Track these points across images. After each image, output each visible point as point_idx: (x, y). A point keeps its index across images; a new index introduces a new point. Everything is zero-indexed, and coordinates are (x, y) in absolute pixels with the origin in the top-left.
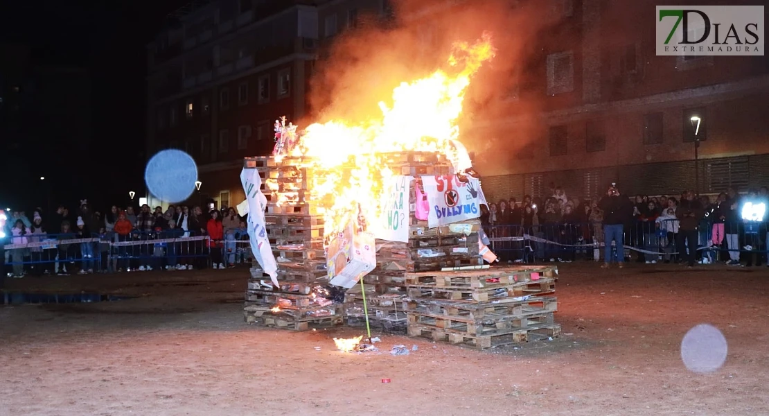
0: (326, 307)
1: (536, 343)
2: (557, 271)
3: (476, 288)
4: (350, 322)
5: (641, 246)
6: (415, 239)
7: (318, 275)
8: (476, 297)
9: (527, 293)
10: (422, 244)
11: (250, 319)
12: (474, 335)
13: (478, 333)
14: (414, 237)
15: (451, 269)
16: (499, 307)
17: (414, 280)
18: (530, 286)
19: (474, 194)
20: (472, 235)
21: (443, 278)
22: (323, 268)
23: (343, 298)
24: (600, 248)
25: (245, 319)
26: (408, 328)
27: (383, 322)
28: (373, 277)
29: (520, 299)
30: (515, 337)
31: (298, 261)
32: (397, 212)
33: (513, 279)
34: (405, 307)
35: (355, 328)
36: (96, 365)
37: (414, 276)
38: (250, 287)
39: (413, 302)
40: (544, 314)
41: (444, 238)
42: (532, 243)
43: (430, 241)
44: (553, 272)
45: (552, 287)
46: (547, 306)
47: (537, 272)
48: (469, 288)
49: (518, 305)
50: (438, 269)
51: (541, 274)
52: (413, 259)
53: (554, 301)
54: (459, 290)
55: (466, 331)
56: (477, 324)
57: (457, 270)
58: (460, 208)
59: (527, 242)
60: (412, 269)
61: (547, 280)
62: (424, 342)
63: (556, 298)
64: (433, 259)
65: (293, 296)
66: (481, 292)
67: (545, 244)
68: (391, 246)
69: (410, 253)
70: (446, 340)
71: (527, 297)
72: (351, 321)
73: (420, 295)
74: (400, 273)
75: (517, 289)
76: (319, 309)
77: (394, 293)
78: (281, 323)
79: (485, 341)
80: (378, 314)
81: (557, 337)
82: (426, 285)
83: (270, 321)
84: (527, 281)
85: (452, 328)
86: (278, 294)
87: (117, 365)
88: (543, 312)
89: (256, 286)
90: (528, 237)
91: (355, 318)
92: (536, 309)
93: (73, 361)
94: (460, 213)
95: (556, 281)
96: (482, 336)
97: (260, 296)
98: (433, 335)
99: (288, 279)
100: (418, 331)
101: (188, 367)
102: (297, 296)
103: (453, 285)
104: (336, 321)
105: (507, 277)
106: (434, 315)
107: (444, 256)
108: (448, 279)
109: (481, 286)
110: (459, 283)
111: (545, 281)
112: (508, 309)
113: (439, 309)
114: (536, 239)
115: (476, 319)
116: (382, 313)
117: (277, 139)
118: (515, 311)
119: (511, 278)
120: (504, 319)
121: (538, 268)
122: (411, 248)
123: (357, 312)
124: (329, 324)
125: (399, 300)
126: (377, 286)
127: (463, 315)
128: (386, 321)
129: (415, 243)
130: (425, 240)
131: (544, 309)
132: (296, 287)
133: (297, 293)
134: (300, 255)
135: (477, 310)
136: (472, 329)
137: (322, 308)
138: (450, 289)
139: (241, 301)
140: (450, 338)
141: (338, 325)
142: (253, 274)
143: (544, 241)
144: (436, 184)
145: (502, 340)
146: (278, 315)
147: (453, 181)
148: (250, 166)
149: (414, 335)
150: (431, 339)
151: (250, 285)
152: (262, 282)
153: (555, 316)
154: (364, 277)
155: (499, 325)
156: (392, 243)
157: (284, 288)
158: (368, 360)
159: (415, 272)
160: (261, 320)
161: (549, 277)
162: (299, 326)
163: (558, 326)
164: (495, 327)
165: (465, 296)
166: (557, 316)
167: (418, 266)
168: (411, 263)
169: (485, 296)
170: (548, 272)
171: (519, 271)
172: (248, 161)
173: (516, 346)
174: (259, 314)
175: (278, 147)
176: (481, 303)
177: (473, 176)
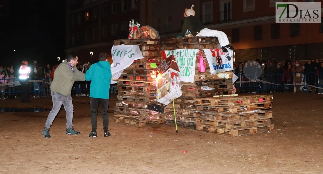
0: (155, 115)
1: (261, 134)
2: (272, 98)
3: (231, 106)
4: (167, 123)
5: (317, 85)
6: (200, 81)
7: (150, 99)
8: (231, 110)
9: (257, 109)
10: (204, 83)
11: (117, 121)
12: (230, 130)
13: (232, 128)
14: (199, 80)
15: (218, 96)
16: (243, 116)
17: (200, 102)
18: (259, 105)
19: (229, 59)
20: (229, 79)
21: (214, 102)
22: (154, 96)
23: (163, 111)
24: (296, 86)
25: (115, 121)
26: (196, 126)
27: (183, 123)
28: (178, 100)
29: (253, 111)
30: (250, 131)
31: (141, 92)
32: (190, 67)
33: (250, 101)
34: (195, 115)
35: (169, 125)
36: (41, 143)
37: (199, 100)
39: (199, 113)
40: (266, 119)
41: (215, 81)
42: (261, 84)
43: (208, 83)
44: (271, 98)
45: (270, 105)
46: (267, 115)
47: (262, 98)
48: (227, 106)
49: (252, 114)
50: (211, 96)
51: (264, 99)
52: (199, 91)
53: (271, 113)
54: (222, 107)
55: (225, 128)
56: (231, 124)
57: (221, 97)
58: (223, 65)
59: (258, 83)
60: (198, 96)
61: (268, 102)
62: (205, 132)
63: (272, 111)
64: (209, 91)
65: (138, 109)
66: (234, 108)
67: (267, 84)
68: (187, 85)
69: (197, 88)
70: (216, 132)
71: (257, 111)
72: (167, 122)
73: (202, 109)
74: (192, 99)
75: (252, 107)
76: (152, 116)
77: (189, 108)
78: (133, 123)
79: (235, 133)
80: (181, 119)
81: (272, 131)
82: (206, 104)
83: (127, 122)
84: (257, 102)
85: (218, 126)
86: (131, 108)
87: (51, 143)
88: (265, 118)
89: (120, 104)
90: (259, 80)
91: (169, 121)
92: (263, 117)
93: (30, 141)
94: (223, 68)
95: (272, 102)
96: (234, 130)
97: (122, 110)
98: (209, 129)
99: (136, 101)
100: (201, 128)
101: (86, 144)
102: (140, 109)
103: (219, 104)
104: (160, 122)
105: (247, 101)
106: (209, 119)
107: (214, 90)
108: (217, 101)
109: (233, 105)
110: (222, 104)
111: (266, 102)
112: (247, 117)
113: (212, 116)
115: (231, 122)
116: (183, 118)
117: (130, 31)
118: (250, 117)
119: (249, 101)
120: (245, 122)
121: (263, 96)
122: (198, 86)
123: (171, 118)
124: (157, 123)
125: (191, 112)
126: (181, 105)
127: (224, 119)
128: (185, 122)
129: (199, 83)
130: (205, 82)
131: (266, 117)
132: (140, 105)
133: (141, 108)
134: (142, 89)
135: (231, 117)
136: (228, 127)
137: (153, 116)
138: (218, 106)
139: (113, 112)
140: (217, 131)
141: (161, 124)
142: (118, 98)
143: (267, 82)
144: (211, 53)
145: (244, 132)
146: (130, 119)
147: (220, 52)
148: (117, 44)
149: (199, 129)
150: (208, 131)
151: (117, 104)
152: (123, 102)
153: (271, 120)
154: (175, 100)
155: (242, 125)
156: (188, 83)
157: (134, 105)
158: (176, 142)
159: (200, 98)
160: (123, 121)
161: (268, 101)
162: (141, 124)
163: (273, 126)
164: (241, 126)
165: (225, 110)
166: (272, 120)
167: (202, 95)
168: (198, 93)
169: (235, 110)
170: (268, 98)
171: (253, 98)
172: (115, 42)
173: (251, 135)
174: (121, 118)
175: (131, 35)
176: (233, 113)
177: (230, 49)
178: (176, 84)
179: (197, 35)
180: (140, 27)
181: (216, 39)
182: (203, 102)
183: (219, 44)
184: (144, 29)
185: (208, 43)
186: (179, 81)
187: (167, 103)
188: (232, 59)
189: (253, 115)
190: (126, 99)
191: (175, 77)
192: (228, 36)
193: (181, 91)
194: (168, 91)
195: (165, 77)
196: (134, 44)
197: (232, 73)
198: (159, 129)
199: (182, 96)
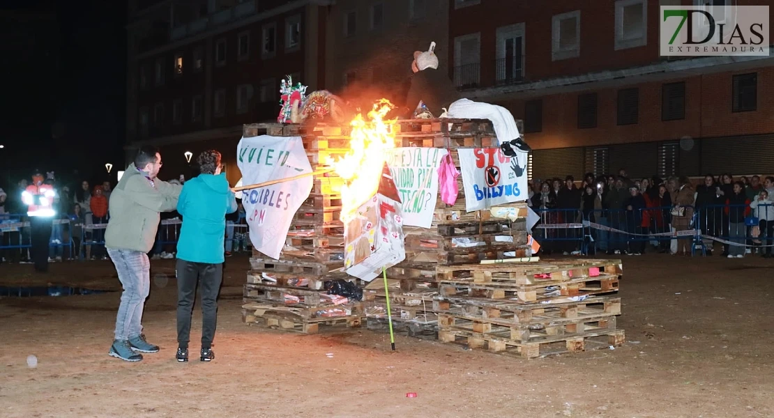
0: (340, 305)
1: (594, 353)
2: (621, 266)
3: (522, 285)
4: (370, 325)
5: (726, 236)
6: (448, 225)
7: (331, 266)
8: (522, 296)
9: (585, 292)
10: (458, 231)
11: (249, 319)
12: (519, 342)
13: (524, 339)
14: (447, 222)
15: (492, 262)
16: (550, 309)
17: (448, 275)
18: (588, 284)
19: (518, 172)
20: (518, 220)
21: (482, 274)
22: (338, 259)
23: (361, 296)
25: (244, 319)
26: (439, 332)
27: (409, 326)
28: (397, 270)
29: (576, 299)
30: (568, 345)
31: (306, 250)
32: (423, 192)
33: (568, 274)
34: (436, 307)
35: (375, 331)
36: (65, 371)
37: (448, 271)
38: (249, 280)
39: (446, 301)
40: (604, 317)
41: (484, 224)
42: (593, 232)
43: (467, 228)
44: (617, 268)
45: (615, 285)
46: (608, 309)
47: (597, 266)
48: (514, 285)
49: (572, 306)
50: (476, 261)
51: (602, 269)
52: (446, 249)
53: (617, 302)
54: (501, 287)
55: (509, 337)
56: (522, 328)
57: (498, 264)
58: (501, 188)
59: (586, 230)
60: (445, 261)
61: (610, 276)
62: (458, 348)
63: (619, 299)
64: (471, 250)
65: (301, 292)
66: (528, 290)
67: (609, 232)
68: (419, 233)
69: (443, 241)
70: (485, 347)
71: (584, 297)
72: (370, 322)
73: (454, 293)
74: (430, 267)
75: (572, 287)
76: (332, 308)
77: (422, 290)
78: (287, 324)
79: (531, 349)
80: (403, 315)
81: (620, 346)
82: (462, 280)
83: (274, 321)
84: (584, 277)
85: (492, 334)
86: (283, 289)
87: (89, 371)
88: (602, 315)
89: (256, 279)
90: (588, 224)
91: (375, 319)
92: (597, 311)
94: (501, 194)
95: (620, 277)
96: (529, 344)
97: (261, 292)
98: (469, 341)
99: (295, 272)
100: (450, 336)
101: (174, 375)
102: (305, 292)
103: (494, 281)
104: (352, 323)
105: (561, 274)
106: (470, 317)
107: (483, 246)
108: (488, 273)
109: (528, 282)
110: (502, 280)
111: (606, 277)
112: (561, 311)
113: (477, 309)
114: (598, 227)
115: (522, 323)
116: (408, 313)
117: (283, 102)
118: (568, 313)
119: (564, 273)
120: (556, 323)
121: (598, 262)
122: (445, 236)
123: (378, 312)
124: (345, 326)
125: (428, 298)
126: (402, 282)
127: (506, 317)
128: (413, 324)
129: (449, 230)
130: (461, 227)
131: (605, 312)
132: (305, 281)
133: (306, 288)
134: (310, 242)
135: (523, 311)
136: (516, 334)
137: (335, 307)
138: (491, 286)
139: (239, 297)
140: (490, 345)
141: (355, 327)
142: (253, 265)
143: (608, 229)
144: (475, 159)
145: (553, 348)
146: (282, 315)
147: (496, 155)
148: (251, 135)
149: (447, 341)
150: (466, 346)
151: (250, 278)
152: (264, 275)
153: (617, 319)
154: (388, 270)
155: (549, 330)
156: (421, 229)
157: (290, 282)
158: (390, 370)
159: (449, 265)
160: (262, 321)
161: (611, 273)
162: (307, 327)
163: (621, 333)
164: (545, 332)
165: (509, 294)
166: (620, 321)
167: (452, 257)
168: (444, 253)
169: (532, 296)
170: (610, 267)
171: (576, 266)
172: (247, 128)
173: (570, 356)
174: (260, 312)
175: (284, 112)
176: (528, 303)
177: (520, 148)
178: (392, 231)
179: (444, 115)
180: (306, 94)
181: (488, 123)
182: (456, 274)
183: (495, 137)
184: (316, 98)
185: (470, 134)
186: (399, 225)
187: (369, 277)
188: (525, 173)
189: (575, 306)
190: (272, 266)
191: (388, 214)
192: (516, 118)
193: (403, 249)
194: (373, 248)
195: (365, 215)
196: (293, 134)
197: (524, 206)
198: (350, 341)
199: (404, 260)
